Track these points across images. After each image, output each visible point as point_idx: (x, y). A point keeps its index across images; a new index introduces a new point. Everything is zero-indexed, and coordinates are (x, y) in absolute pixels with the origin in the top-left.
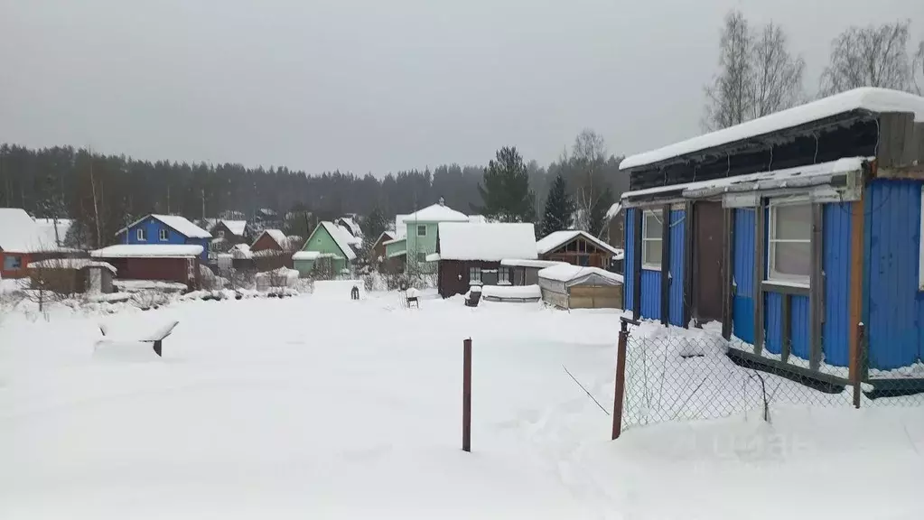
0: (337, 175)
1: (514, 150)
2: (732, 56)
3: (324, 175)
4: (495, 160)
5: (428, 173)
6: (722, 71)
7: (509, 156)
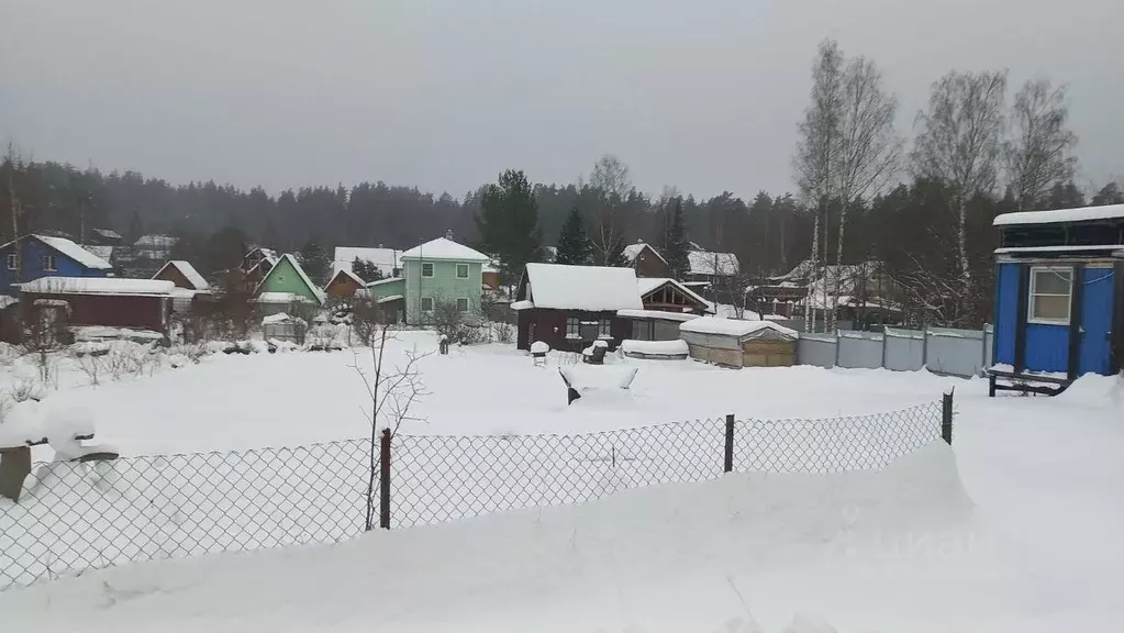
0: (211, 187)
1: (521, 173)
2: (825, 89)
3: (191, 185)
4: (498, 185)
5: (342, 191)
6: (809, 103)
7: (515, 181)
